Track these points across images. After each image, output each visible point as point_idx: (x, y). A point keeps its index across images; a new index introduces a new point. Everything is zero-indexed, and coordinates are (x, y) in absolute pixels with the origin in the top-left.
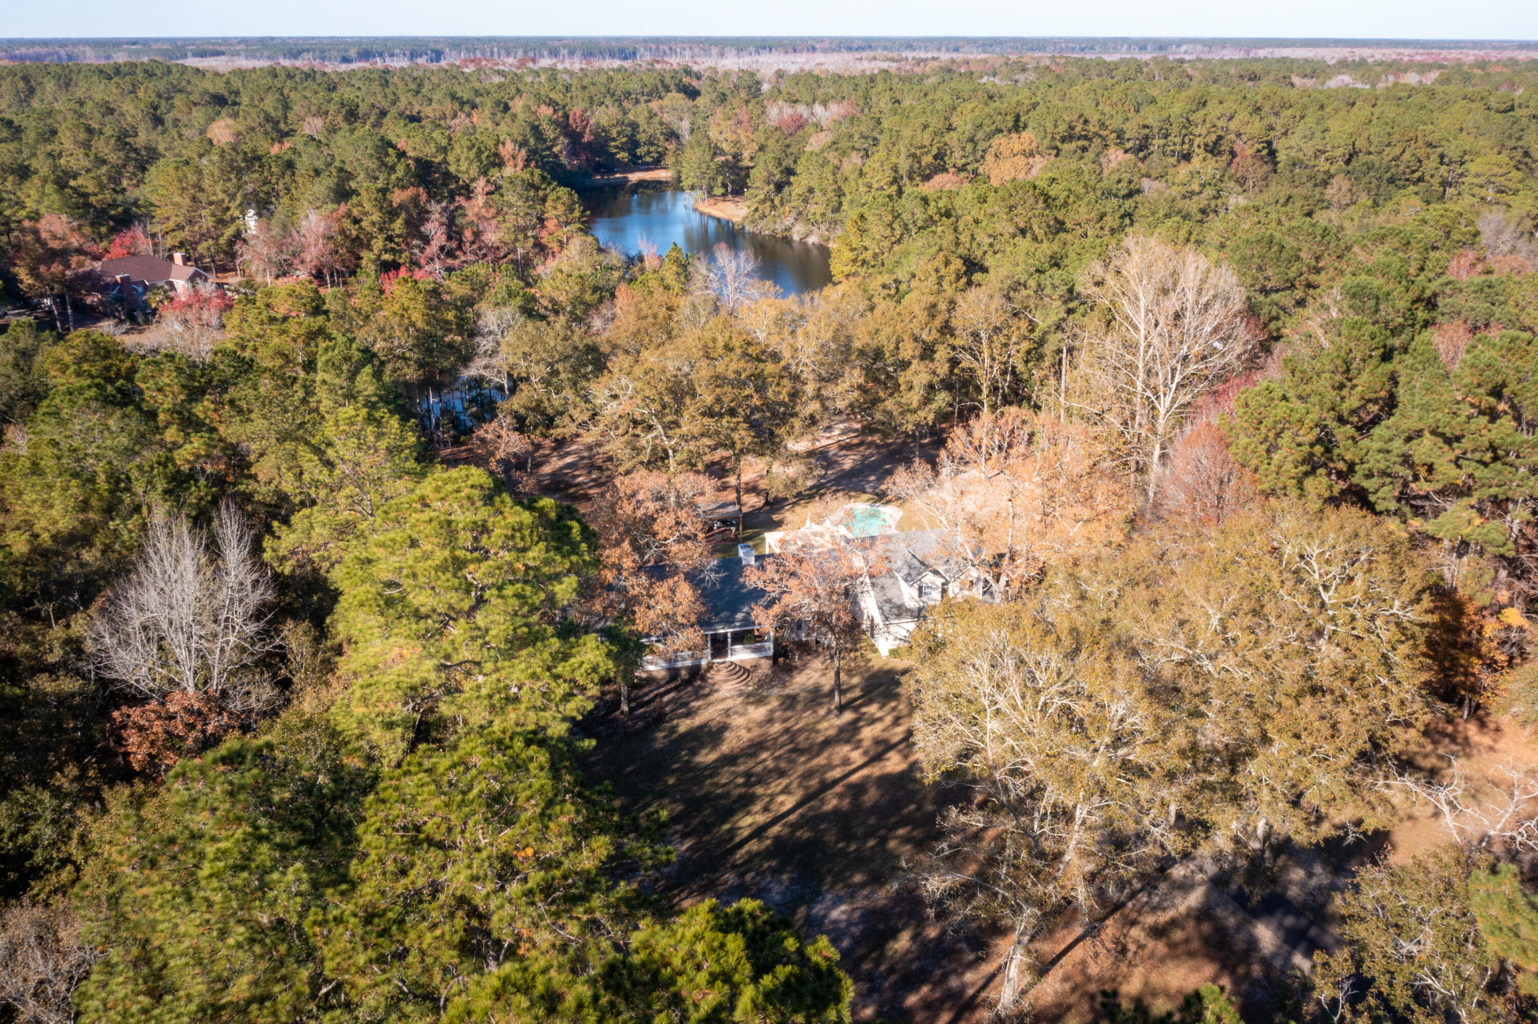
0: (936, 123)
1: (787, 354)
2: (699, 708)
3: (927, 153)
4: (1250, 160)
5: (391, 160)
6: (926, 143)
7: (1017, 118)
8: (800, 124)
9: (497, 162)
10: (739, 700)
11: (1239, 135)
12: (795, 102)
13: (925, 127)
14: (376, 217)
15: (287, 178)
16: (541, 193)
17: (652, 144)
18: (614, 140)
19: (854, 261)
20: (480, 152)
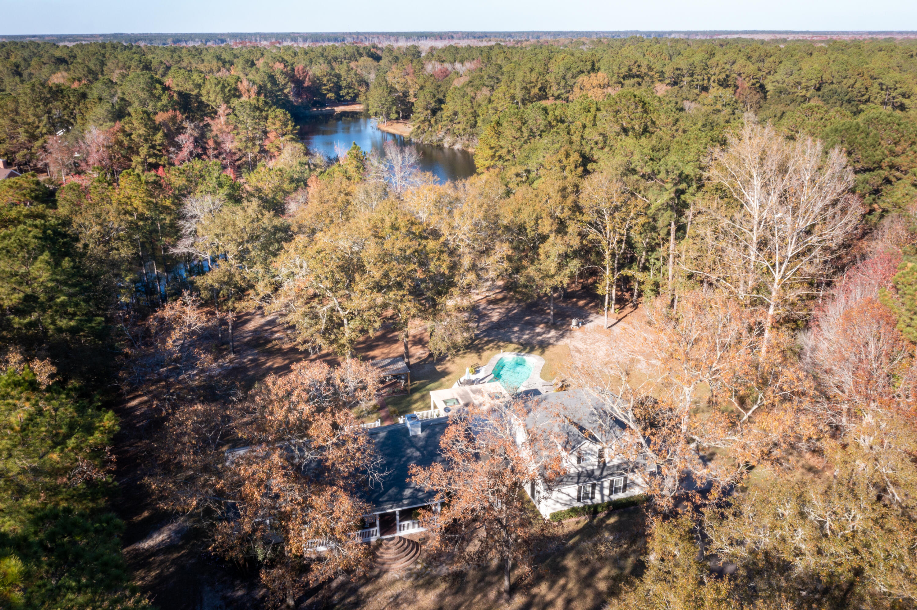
0: (539, 68)
1: (445, 231)
2: (368, 595)
3: (534, 87)
4: (748, 90)
5: (158, 91)
6: (534, 80)
7: (593, 64)
8: (446, 74)
9: (236, 93)
10: (409, 583)
11: (739, 75)
12: (443, 61)
13: (532, 70)
14: (142, 131)
15: (81, 105)
16: (264, 114)
17: (350, 88)
18: (325, 85)
19: (493, 157)
20: (224, 87)
